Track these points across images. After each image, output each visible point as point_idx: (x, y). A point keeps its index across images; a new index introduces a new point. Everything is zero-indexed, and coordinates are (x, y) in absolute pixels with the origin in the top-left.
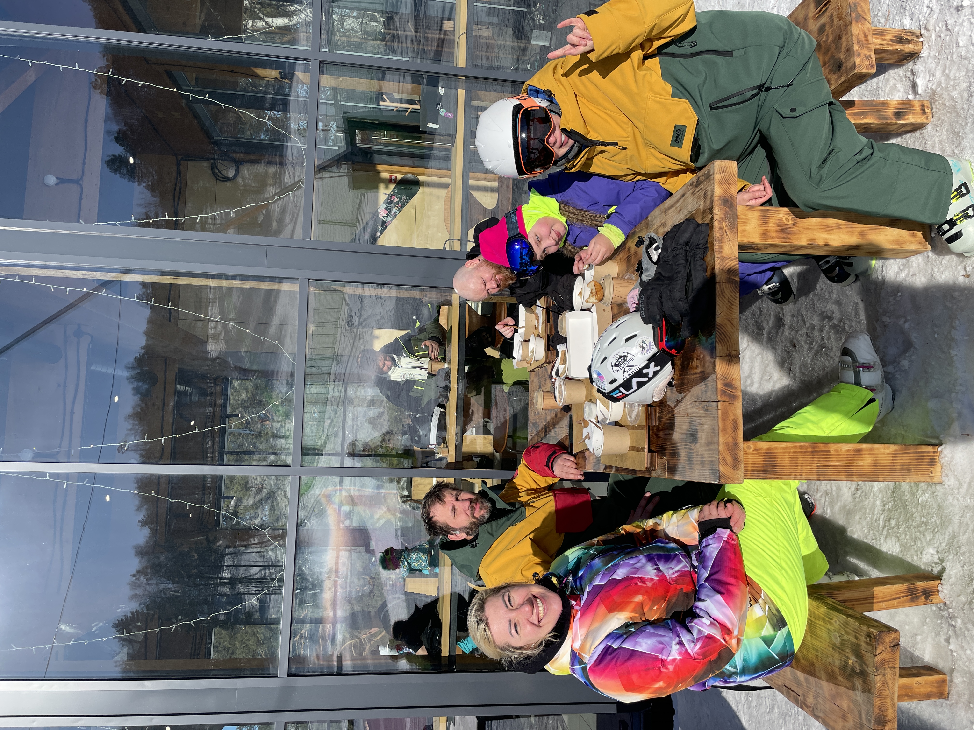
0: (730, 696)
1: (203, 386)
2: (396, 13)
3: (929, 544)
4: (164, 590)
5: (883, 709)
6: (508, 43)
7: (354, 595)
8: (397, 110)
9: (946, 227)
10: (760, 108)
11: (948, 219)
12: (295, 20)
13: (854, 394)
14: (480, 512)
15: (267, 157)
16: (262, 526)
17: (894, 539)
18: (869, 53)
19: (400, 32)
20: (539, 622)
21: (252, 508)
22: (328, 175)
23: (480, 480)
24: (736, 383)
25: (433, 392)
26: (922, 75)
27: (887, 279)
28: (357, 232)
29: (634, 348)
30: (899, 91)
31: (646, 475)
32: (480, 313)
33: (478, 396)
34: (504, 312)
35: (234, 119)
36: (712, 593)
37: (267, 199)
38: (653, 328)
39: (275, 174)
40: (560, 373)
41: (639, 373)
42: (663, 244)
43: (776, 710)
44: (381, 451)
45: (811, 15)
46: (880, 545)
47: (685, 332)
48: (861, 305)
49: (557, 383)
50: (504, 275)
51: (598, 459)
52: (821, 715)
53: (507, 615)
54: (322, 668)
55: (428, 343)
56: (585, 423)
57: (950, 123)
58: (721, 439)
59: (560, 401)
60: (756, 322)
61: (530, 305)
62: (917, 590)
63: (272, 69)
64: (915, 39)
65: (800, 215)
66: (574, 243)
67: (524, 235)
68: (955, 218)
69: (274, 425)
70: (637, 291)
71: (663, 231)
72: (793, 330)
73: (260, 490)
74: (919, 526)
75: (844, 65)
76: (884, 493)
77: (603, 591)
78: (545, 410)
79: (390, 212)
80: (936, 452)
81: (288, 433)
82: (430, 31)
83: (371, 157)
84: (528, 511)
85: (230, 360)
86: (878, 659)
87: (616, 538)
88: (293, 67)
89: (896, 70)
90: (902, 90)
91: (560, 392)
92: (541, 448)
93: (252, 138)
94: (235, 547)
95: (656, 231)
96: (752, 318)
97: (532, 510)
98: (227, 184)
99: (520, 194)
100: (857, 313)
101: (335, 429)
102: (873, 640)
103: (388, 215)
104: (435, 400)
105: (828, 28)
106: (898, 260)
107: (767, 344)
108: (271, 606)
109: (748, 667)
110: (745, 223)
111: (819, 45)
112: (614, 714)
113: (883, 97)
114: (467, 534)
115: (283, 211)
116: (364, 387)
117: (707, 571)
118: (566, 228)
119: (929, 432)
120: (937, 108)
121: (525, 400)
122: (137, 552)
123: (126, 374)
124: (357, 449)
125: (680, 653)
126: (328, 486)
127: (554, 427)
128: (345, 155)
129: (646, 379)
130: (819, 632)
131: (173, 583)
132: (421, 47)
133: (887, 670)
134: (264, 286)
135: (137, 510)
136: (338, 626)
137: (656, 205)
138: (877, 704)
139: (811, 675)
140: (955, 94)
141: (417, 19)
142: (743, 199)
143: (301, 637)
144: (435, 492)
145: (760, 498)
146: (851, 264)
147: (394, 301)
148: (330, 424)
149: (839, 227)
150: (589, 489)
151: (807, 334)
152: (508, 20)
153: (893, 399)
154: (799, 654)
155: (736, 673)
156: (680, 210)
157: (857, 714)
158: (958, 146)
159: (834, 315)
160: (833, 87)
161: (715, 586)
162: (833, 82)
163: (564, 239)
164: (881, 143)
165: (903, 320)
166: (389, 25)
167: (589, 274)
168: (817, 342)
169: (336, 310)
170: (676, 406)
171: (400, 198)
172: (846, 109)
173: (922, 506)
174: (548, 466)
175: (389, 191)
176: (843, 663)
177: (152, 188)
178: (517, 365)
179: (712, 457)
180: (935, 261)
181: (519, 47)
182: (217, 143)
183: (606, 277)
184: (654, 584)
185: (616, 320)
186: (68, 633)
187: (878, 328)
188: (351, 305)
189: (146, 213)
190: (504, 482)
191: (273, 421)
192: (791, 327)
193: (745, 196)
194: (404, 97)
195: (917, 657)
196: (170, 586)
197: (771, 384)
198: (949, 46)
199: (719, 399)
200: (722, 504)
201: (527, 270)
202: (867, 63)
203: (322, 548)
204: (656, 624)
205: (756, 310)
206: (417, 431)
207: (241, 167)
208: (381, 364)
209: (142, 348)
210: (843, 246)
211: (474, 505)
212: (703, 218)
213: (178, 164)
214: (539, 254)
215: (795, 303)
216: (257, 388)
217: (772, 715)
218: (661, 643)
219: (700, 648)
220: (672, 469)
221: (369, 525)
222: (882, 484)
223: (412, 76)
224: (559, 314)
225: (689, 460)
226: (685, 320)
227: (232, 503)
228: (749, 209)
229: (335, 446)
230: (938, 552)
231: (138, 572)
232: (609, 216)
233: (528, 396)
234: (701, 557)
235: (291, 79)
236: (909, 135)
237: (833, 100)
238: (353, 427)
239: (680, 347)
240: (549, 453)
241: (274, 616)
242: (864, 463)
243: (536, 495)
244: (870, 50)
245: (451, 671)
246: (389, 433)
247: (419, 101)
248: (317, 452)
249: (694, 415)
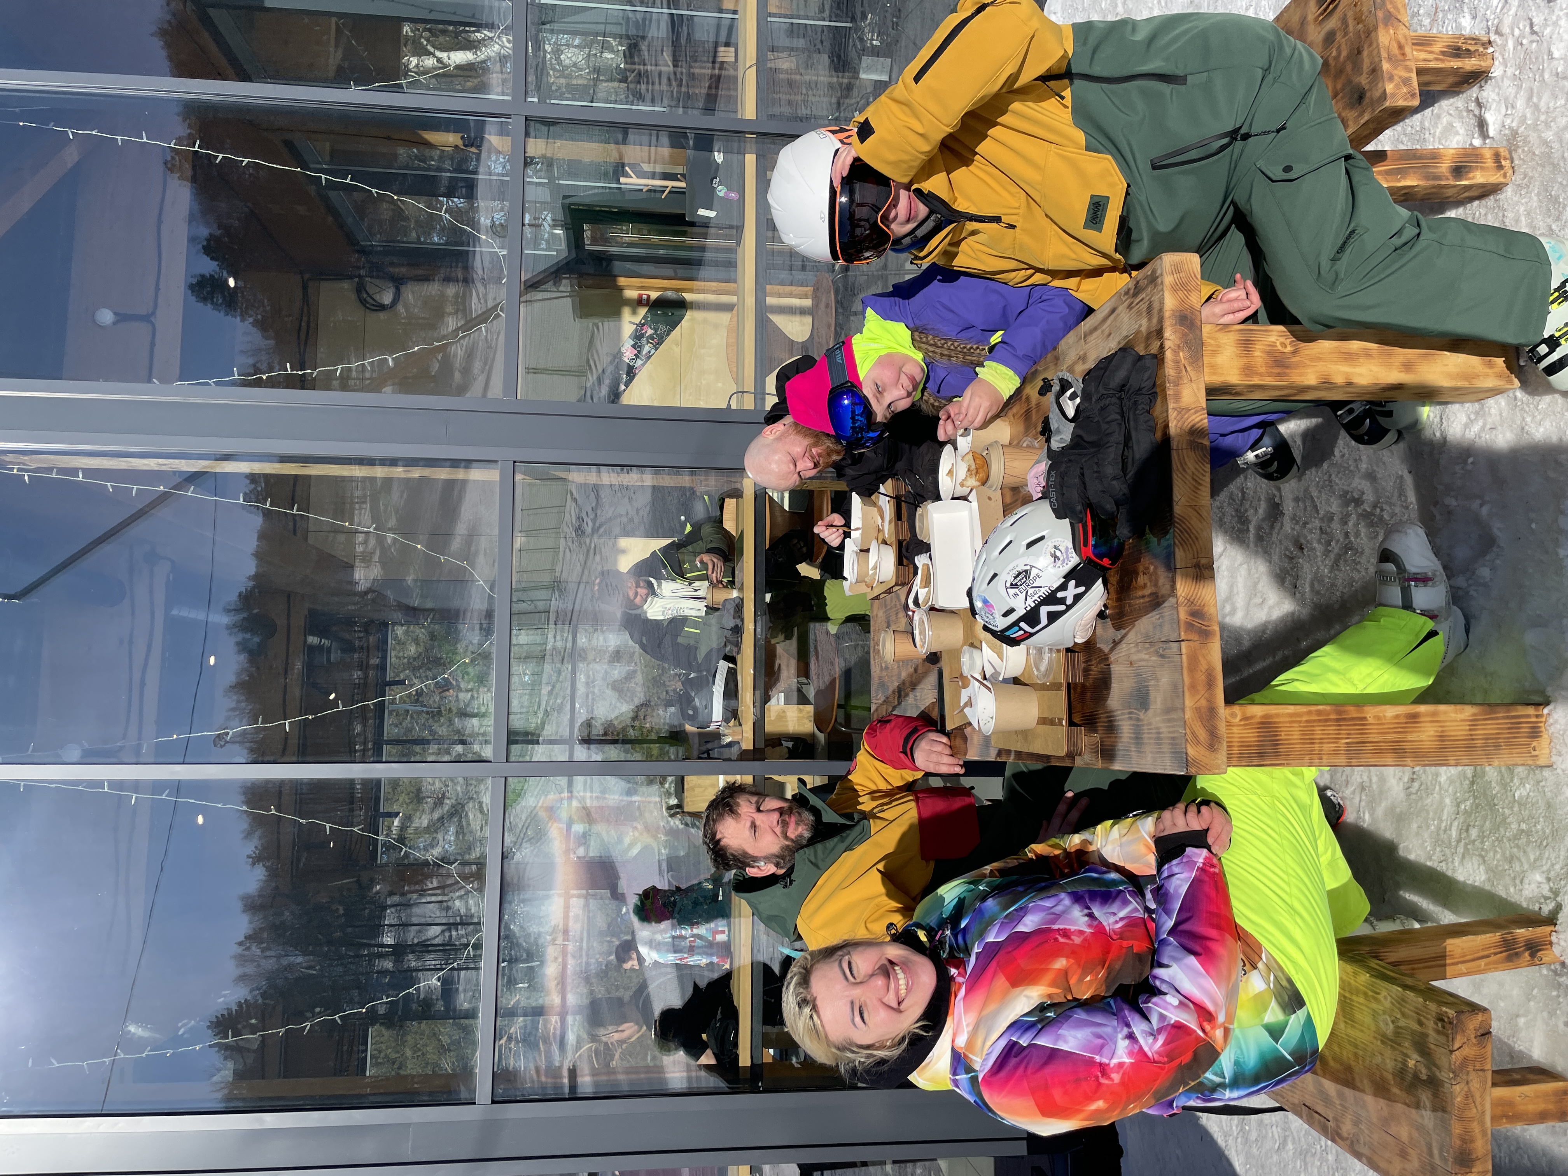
0: (1212, 1123)
1: (347, 636)
2: (643, 38)
3: (1534, 866)
4: (290, 967)
5: (1466, 1139)
6: (821, 79)
7: (593, 968)
8: (649, 191)
9: (1543, 349)
10: (1233, 169)
11: (1546, 336)
12: (483, 54)
13: (1403, 623)
14: (796, 829)
15: (442, 271)
16: (446, 859)
17: (1476, 860)
18: (1407, 75)
19: (649, 68)
20: (899, 1003)
21: (428, 830)
22: (540, 295)
23: (794, 778)
24: (1211, 610)
25: (714, 638)
26: (1494, 107)
27: (1449, 438)
28: (588, 385)
29: (1041, 559)
30: (1457, 133)
31: (1068, 764)
32: (786, 507)
33: (788, 642)
34: (827, 505)
35: (390, 213)
36: (1181, 953)
37: (444, 338)
38: (1072, 524)
39: (456, 296)
40: (920, 601)
41: (1051, 598)
42: (1083, 390)
43: (1290, 1146)
44: (632, 734)
45: (1311, 17)
46: (1454, 870)
47: (1123, 531)
48: (1409, 480)
49: (916, 618)
50: (824, 447)
51: (987, 740)
52: (1365, 1150)
53: (846, 993)
54: (544, 1088)
55: (706, 558)
56: (963, 680)
57: (1542, 182)
58: (1189, 702)
59: (923, 646)
60: (1237, 510)
61: (868, 492)
62: (1517, 943)
63: (448, 131)
64: (1481, 49)
65: (1307, 337)
66: (938, 392)
67: (855, 384)
68: (1557, 334)
69: (462, 695)
70: (1043, 466)
71: (1082, 368)
72: (1297, 523)
73: (439, 802)
74: (1516, 837)
75: (1368, 95)
76: (1458, 784)
77: (1001, 952)
78: (898, 662)
79: (639, 352)
80: (1541, 716)
81: (483, 709)
82: (697, 64)
83: (608, 266)
84: (874, 826)
85: (389, 593)
86: (1457, 1056)
87: (1020, 864)
88: (481, 127)
89: (1452, 100)
90: (1462, 131)
91: (922, 632)
92: (893, 724)
93: (419, 242)
94: (403, 894)
95: (1071, 370)
96: (1229, 504)
97: (880, 824)
98: (382, 315)
99: (848, 317)
100: (1402, 494)
101: (559, 701)
102: (1447, 1026)
103: (637, 356)
104: (719, 650)
105: (1339, 36)
106: (1467, 405)
107: (1256, 546)
108: (461, 989)
109: (1243, 1074)
110: (1215, 352)
111: (1326, 64)
112: (1023, 1157)
113: (1431, 144)
114: (777, 865)
115: (470, 355)
116: (603, 632)
117: (1170, 917)
118: (923, 370)
119: (1527, 684)
120: (1520, 159)
121: (863, 647)
122: (245, 906)
123: (225, 620)
124: (594, 732)
125: (1130, 1054)
126: (549, 792)
127: (913, 689)
128: (567, 264)
129: (1062, 608)
130: (1358, 1016)
131: (305, 954)
132: (684, 89)
133: (1473, 1075)
134: (442, 474)
135: (246, 838)
136: (570, 1019)
137: (1068, 329)
138: (1457, 1131)
139: (1348, 1086)
140: (1549, 135)
141: (676, 45)
142: (1214, 315)
143: (510, 1039)
144: (723, 799)
145: (1254, 798)
146: (1390, 414)
147: (649, 492)
148: (550, 693)
149: (1368, 355)
150: (972, 788)
151: (1321, 528)
152: (822, 42)
153: (1467, 631)
154: (1327, 1053)
155: (1222, 1086)
156: (1110, 334)
157: (1425, 1149)
158: (1558, 219)
159: (1365, 497)
160: (1350, 131)
161: (1186, 942)
162: (1350, 123)
163: (921, 386)
164: (1431, 217)
165: (1479, 502)
166: (632, 56)
167: (964, 443)
168: (1338, 541)
169: (555, 510)
170: (1112, 649)
171: (656, 330)
172: (1373, 164)
173: (1520, 804)
174: (905, 753)
175: (638, 319)
176: (1400, 1065)
177: (263, 325)
178: (850, 590)
179: (1173, 732)
180: (1528, 404)
181: (841, 85)
182: (363, 251)
183: (991, 445)
184: (1085, 940)
185: (1011, 513)
186: (140, 1038)
187: (1438, 517)
188: (580, 501)
189: (254, 365)
190: (834, 780)
191: (460, 689)
192: (1294, 518)
193: (1216, 308)
194: (659, 169)
195: (1520, 1051)
196: (300, 959)
197: (1266, 610)
198: (1537, 58)
199: (1183, 637)
200: (1193, 808)
201: (862, 437)
202: (1405, 90)
203: (541, 893)
204: (1090, 1005)
205: (1236, 491)
206: (690, 700)
207: (403, 288)
208: (631, 594)
209: (249, 578)
210: (1377, 384)
211: (786, 817)
212: (1147, 347)
213: (305, 287)
214: (880, 413)
215: (1300, 480)
216: (433, 637)
217: (1284, 1155)
218: (1099, 1036)
219: (1163, 1045)
220: (1108, 753)
221: (616, 854)
222: (1453, 771)
223: (670, 136)
224: (916, 507)
225: (1137, 738)
226: (1123, 510)
227: (396, 823)
228: (1220, 330)
229: (558, 727)
230: (1549, 879)
231: (248, 938)
232: (992, 349)
233: (868, 639)
234: (1161, 895)
235: (479, 147)
236: (1476, 203)
237: (1351, 151)
238: (587, 696)
239: (1115, 555)
240: (906, 732)
241: (466, 1006)
242: (1423, 737)
243: (886, 800)
244: (1409, 70)
245: (755, 1090)
246: (645, 705)
247: (683, 175)
248: (530, 738)
249: (1142, 663)
